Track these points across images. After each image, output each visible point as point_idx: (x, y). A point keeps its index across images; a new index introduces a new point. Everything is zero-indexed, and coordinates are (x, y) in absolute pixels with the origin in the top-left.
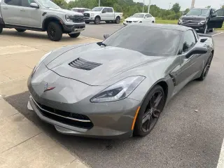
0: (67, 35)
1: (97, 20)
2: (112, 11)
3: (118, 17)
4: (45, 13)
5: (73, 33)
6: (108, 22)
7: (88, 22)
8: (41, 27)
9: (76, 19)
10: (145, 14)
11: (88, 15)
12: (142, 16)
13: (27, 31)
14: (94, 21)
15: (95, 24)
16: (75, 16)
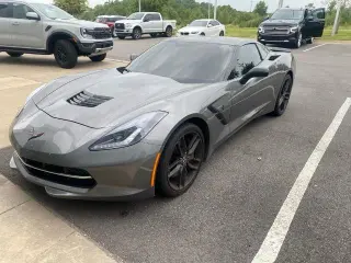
0: (87, 58)
1: (137, 34)
2: (159, 19)
3: (169, 27)
4: (49, 27)
5: (93, 54)
6: (154, 35)
7: (122, 37)
8: (44, 48)
9: (97, 33)
10: (209, 20)
11: (122, 26)
12: (204, 25)
13: (25, 55)
14: (131, 35)
15: (134, 39)
16: (97, 29)
